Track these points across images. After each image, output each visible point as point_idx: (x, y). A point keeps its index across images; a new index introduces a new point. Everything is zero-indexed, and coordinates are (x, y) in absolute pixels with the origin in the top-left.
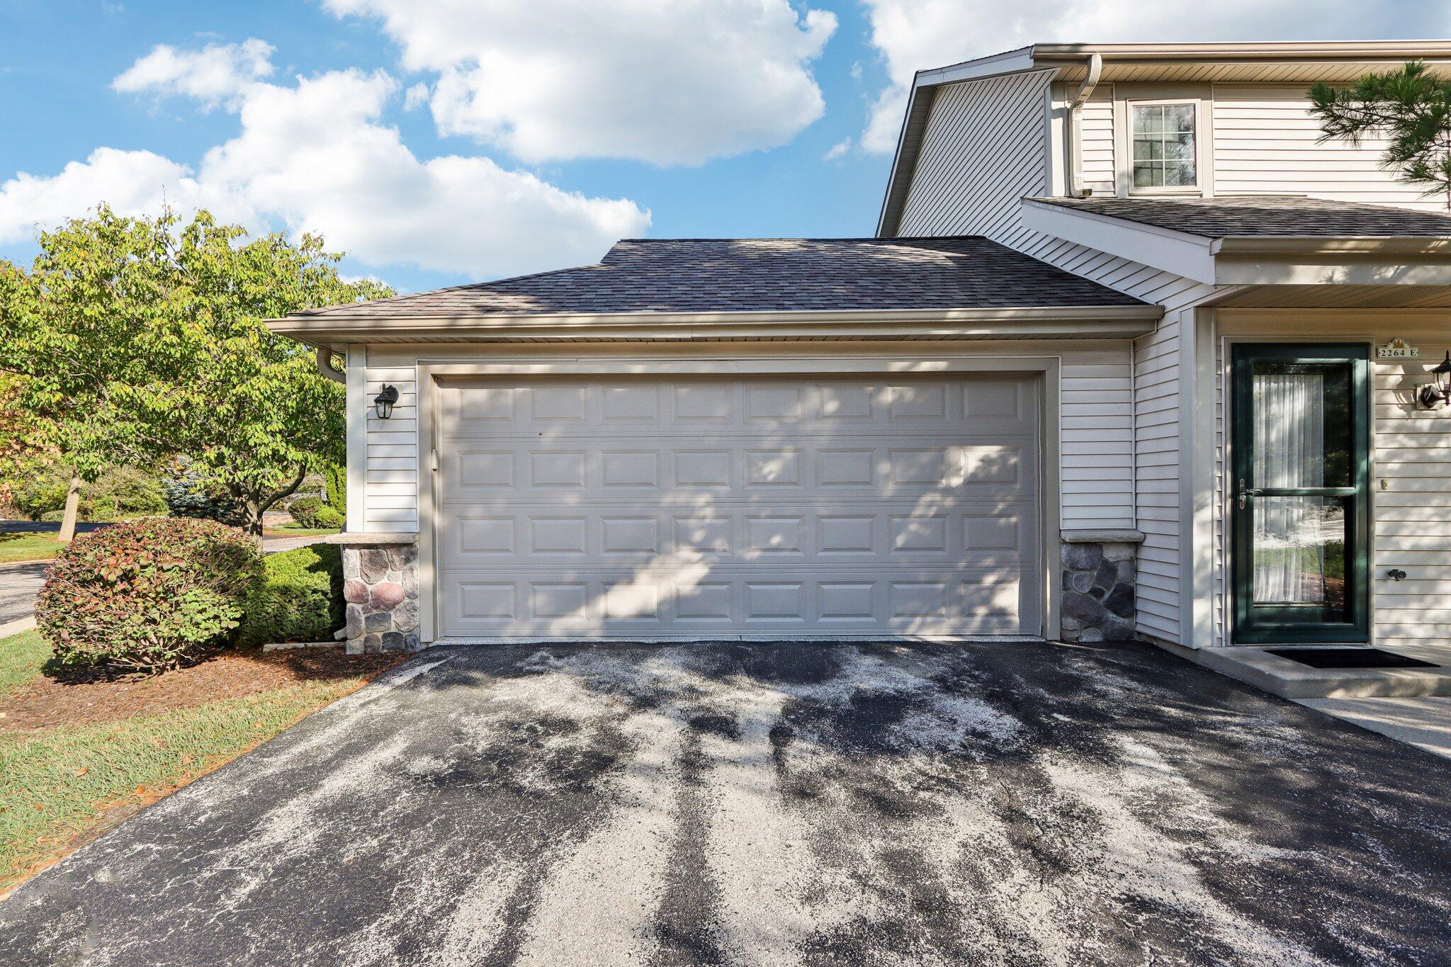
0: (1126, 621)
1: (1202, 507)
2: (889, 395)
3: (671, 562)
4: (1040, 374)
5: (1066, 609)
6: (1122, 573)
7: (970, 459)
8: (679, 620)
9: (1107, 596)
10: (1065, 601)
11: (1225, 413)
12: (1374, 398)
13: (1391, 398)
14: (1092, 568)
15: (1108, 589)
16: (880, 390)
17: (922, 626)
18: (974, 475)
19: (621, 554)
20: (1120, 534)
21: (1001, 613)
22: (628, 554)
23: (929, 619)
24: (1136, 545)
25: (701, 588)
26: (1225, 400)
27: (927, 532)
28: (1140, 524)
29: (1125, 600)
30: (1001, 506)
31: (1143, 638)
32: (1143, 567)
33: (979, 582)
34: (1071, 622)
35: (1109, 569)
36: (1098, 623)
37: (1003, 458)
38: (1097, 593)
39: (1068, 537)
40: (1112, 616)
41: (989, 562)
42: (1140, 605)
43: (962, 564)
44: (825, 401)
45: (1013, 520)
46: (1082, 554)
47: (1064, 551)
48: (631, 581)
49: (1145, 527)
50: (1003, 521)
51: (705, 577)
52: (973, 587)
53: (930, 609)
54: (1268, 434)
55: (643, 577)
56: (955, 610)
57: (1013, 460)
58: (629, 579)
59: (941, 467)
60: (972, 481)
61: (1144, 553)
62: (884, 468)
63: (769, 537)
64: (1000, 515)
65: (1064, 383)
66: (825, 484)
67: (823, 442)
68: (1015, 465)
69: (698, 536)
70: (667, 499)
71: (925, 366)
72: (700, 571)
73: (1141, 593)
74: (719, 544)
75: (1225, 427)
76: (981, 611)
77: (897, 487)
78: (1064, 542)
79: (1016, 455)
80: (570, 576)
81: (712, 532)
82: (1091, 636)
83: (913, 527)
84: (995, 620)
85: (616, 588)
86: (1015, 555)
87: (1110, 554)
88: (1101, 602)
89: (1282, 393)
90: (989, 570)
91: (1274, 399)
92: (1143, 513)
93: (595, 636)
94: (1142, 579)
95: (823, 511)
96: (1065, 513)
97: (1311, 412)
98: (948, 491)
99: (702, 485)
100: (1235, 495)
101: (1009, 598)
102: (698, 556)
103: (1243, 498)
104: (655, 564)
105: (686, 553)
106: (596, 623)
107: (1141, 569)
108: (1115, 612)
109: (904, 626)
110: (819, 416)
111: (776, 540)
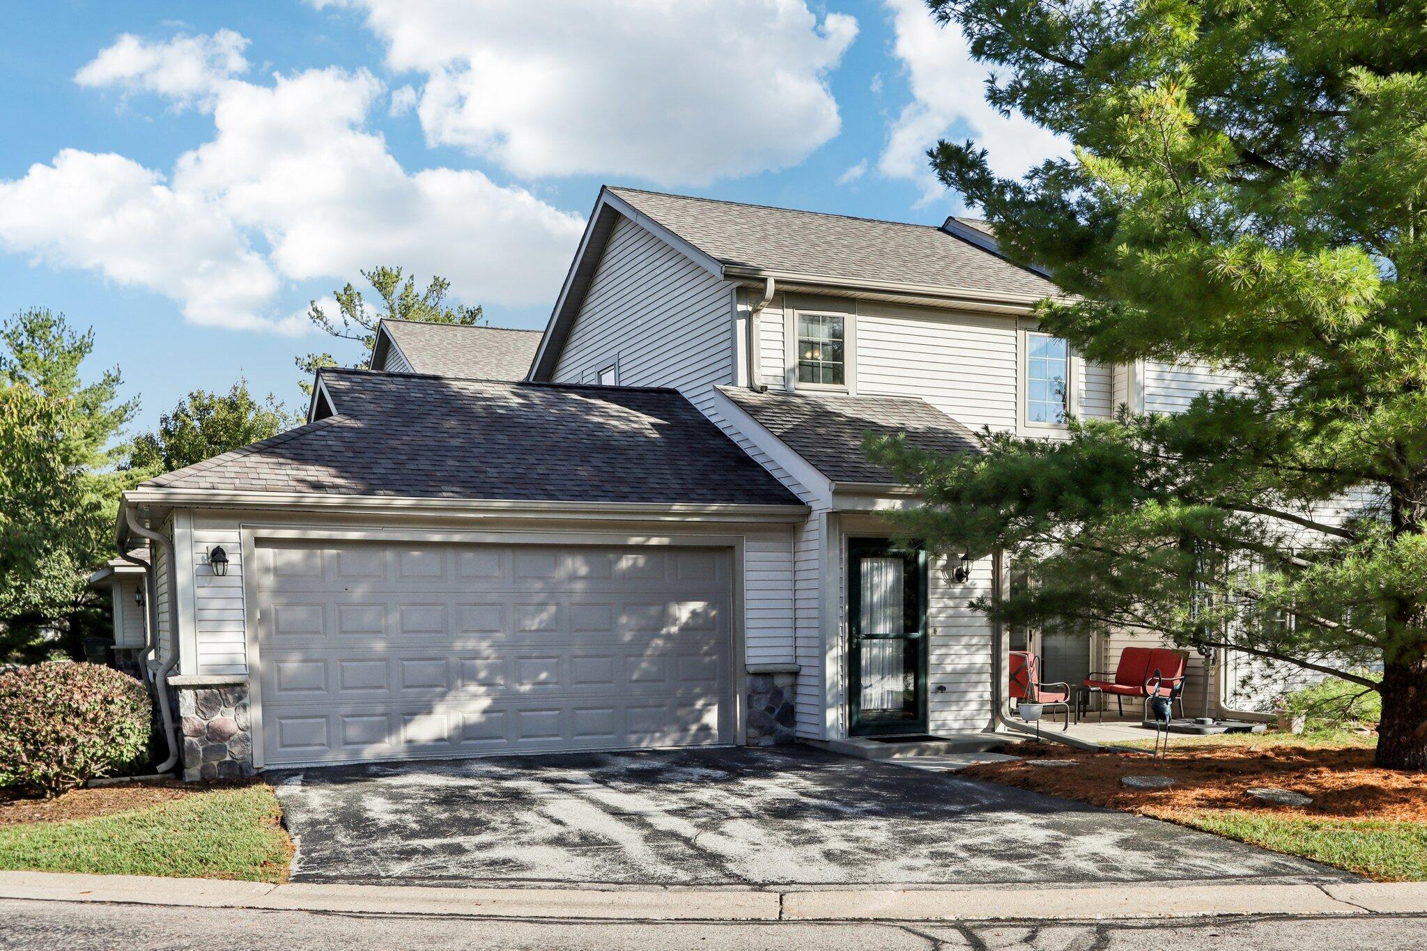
0: (790, 730)
1: (831, 648)
2: (626, 562)
3: (462, 696)
4: (731, 548)
5: (750, 722)
6: (787, 694)
7: (684, 612)
8: (466, 742)
9: (776, 712)
10: (750, 716)
11: (845, 584)
12: (930, 574)
13: (940, 574)
14: (767, 692)
15: (778, 706)
16: (620, 558)
17: (652, 740)
18: (686, 623)
19: (423, 690)
20: (785, 666)
21: (705, 729)
22: (428, 689)
23: (657, 735)
24: (795, 674)
25: (486, 715)
26: (845, 576)
27: (654, 669)
28: (798, 659)
29: (788, 714)
30: (706, 648)
31: (800, 741)
32: (800, 690)
33: (693, 705)
34: (753, 732)
35: (778, 693)
36: (770, 732)
37: (705, 611)
38: (770, 710)
39: (751, 669)
40: (779, 726)
41: (697, 690)
42: (799, 718)
43: (679, 692)
44: (577, 565)
45: (714, 657)
46: (760, 682)
47: (748, 679)
48: (430, 712)
49: (801, 661)
50: (707, 659)
51: (490, 707)
52: (688, 709)
53: (658, 727)
54: (872, 597)
55: (440, 709)
56: (675, 727)
57: (714, 613)
58: (428, 710)
59: (665, 618)
60: (685, 629)
61: (801, 680)
62: (624, 620)
63: (537, 675)
64: (706, 654)
65: (748, 556)
66: (577, 631)
67: (577, 598)
68: (714, 616)
69: (483, 674)
70: (458, 645)
71: (654, 541)
72: (485, 702)
73: (799, 708)
74: (500, 680)
75: (845, 594)
76: (694, 728)
77: (633, 633)
78: (749, 673)
79: (714, 609)
80: (380, 708)
81: (493, 669)
82: (767, 741)
83: (644, 665)
84: (702, 734)
85: (417, 717)
86: (715, 685)
87: (780, 682)
88: (773, 717)
89: (879, 569)
90: (699, 697)
91: (875, 572)
92: (800, 652)
93: (402, 756)
94: (800, 699)
95: (579, 652)
96: (749, 652)
97: (897, 580)
98: (669, 637)
99: (485, 632)
100: (850, 641)
101: (712, 718)
102: (483, 689)
103: (855, 641)
104: (449, 698)
105: (473, 688)
106: (403, 746)
107: (799, 691)
108: (782, 724)
109: (640, 741)
110: (574, 577)
111: (543, 676)
